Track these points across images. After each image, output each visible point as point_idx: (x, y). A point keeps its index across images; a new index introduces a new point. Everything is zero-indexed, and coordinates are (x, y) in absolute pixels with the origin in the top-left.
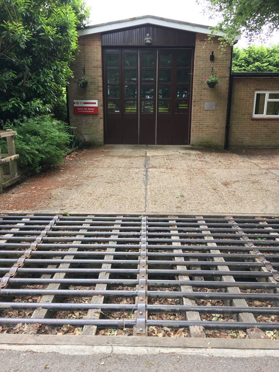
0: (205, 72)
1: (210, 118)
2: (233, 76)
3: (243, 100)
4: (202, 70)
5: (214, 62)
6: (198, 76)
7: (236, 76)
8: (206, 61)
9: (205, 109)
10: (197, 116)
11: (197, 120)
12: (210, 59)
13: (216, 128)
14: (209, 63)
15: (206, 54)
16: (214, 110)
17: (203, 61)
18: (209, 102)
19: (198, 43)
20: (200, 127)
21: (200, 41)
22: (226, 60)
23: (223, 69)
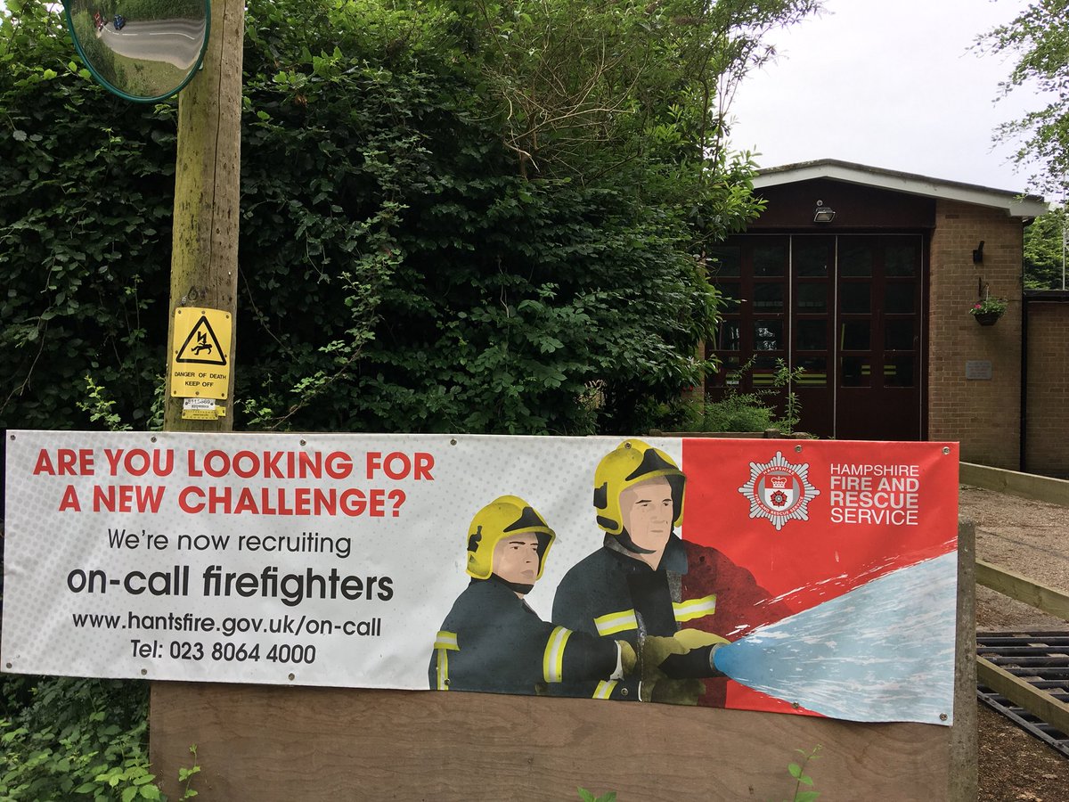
0: (962, 288)
1: (982, 400)
2: (1030, 299)
3: (1054, 355)
4: (955, 283)
5: (983, 266)
6: (946, 298)
7: (1036, 299)
8: (964, 262)
9: (967, 376)
10: (948, 395)
11: (948, 405)
12: (972, 260)
13: (998, 425)
14: (971, 267)
15: (962, 247)
16: (990, 380)
17: (955, 262)
18: (975, 359)
19: (941, 222)
20: (955, 421)
21: (948, 217)
22: (1013, 262)
23: (1005, 283)
